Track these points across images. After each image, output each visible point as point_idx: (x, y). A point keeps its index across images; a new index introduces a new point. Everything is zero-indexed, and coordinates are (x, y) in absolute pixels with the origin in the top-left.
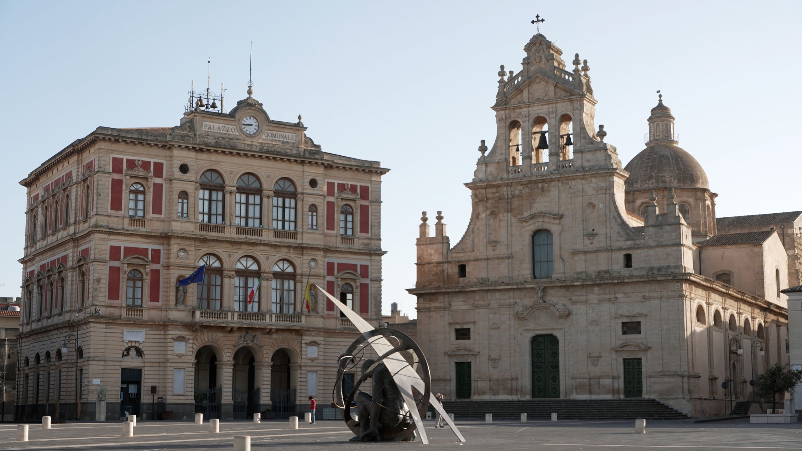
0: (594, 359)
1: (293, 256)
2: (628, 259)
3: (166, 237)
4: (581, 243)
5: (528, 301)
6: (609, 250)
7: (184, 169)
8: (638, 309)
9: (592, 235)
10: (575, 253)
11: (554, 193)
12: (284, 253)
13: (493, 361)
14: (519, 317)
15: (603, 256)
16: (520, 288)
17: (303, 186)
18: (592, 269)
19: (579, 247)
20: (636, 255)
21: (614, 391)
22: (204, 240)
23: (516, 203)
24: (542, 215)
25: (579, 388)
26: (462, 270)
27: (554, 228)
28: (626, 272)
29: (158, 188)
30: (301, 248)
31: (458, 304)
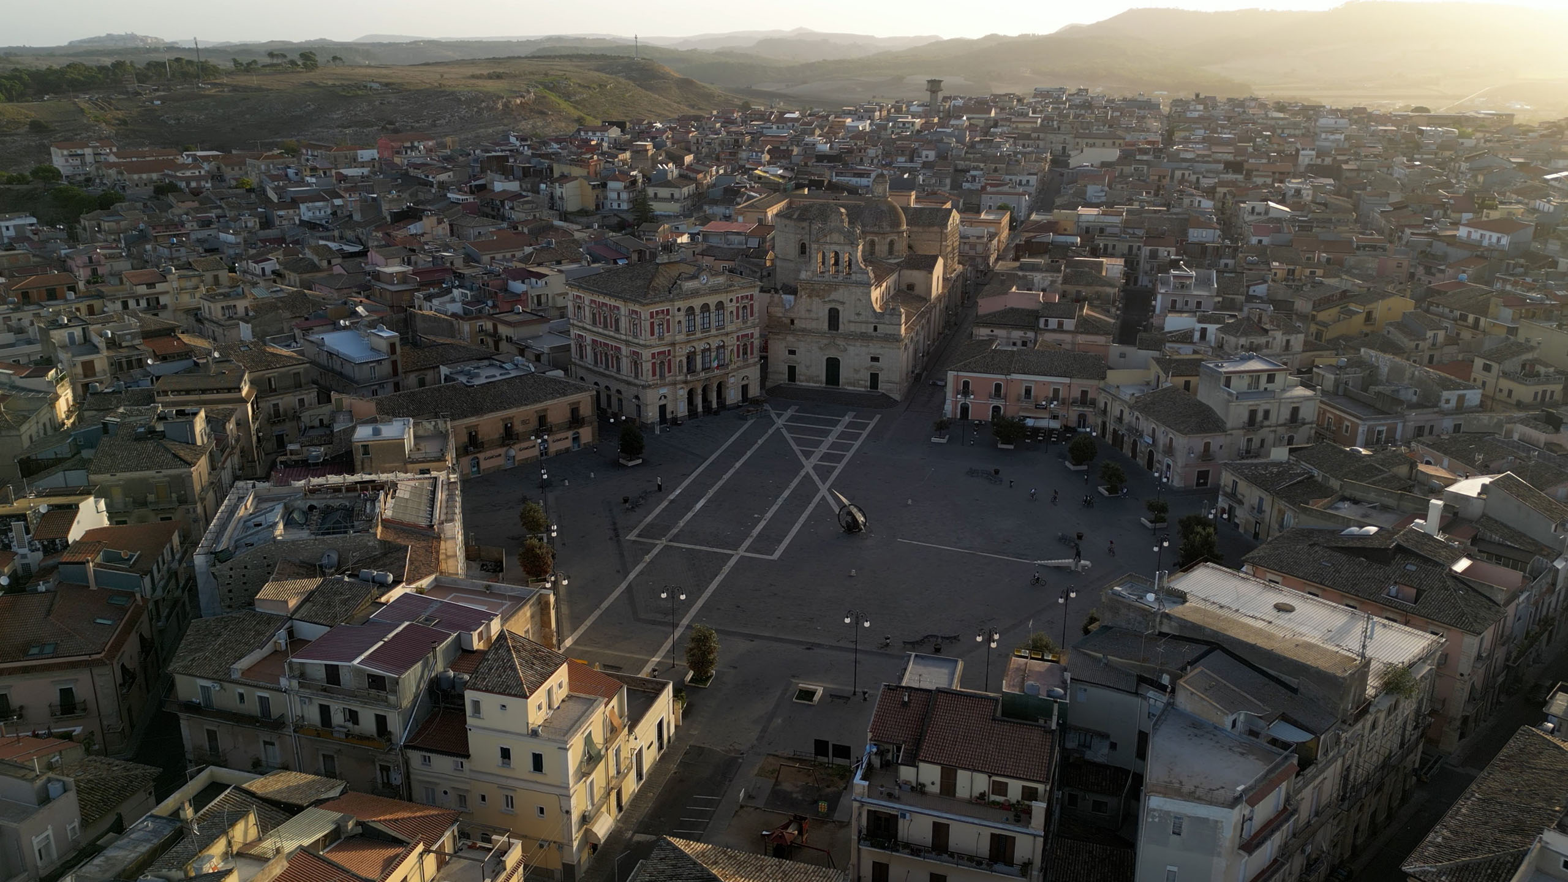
0: (857, 371)
1: (724, 339)
2: (875, 329)
3: (673, 344)
4: (853, 318)
5: (825, 341)
6: (867, 323)
7: (679, 310)
8: (879, 351)
9: (858, 314)
10: (850, 322)
11: (841, 291)
12: (720, 338)
13: (807, 367)
14: (820, 348)
15: (864, 326)
16: (822, 334)
17: (727, 304)
18: (858, 331)
19: (852, 319)
20: (879, 326)
21: (866, 387)
22: (689, 342)
23: (821, 293)
24: (834, 301)
25: (849, 384)
26: (792, 322)
27: (840, 308)
28: (874, 334)
29: (668, 320)
30: (727, 334)
31: (790, 338)
